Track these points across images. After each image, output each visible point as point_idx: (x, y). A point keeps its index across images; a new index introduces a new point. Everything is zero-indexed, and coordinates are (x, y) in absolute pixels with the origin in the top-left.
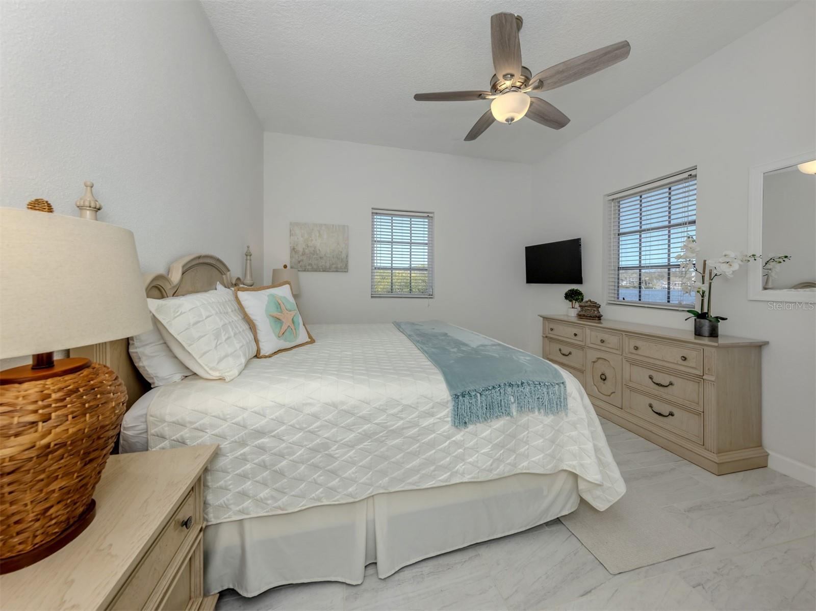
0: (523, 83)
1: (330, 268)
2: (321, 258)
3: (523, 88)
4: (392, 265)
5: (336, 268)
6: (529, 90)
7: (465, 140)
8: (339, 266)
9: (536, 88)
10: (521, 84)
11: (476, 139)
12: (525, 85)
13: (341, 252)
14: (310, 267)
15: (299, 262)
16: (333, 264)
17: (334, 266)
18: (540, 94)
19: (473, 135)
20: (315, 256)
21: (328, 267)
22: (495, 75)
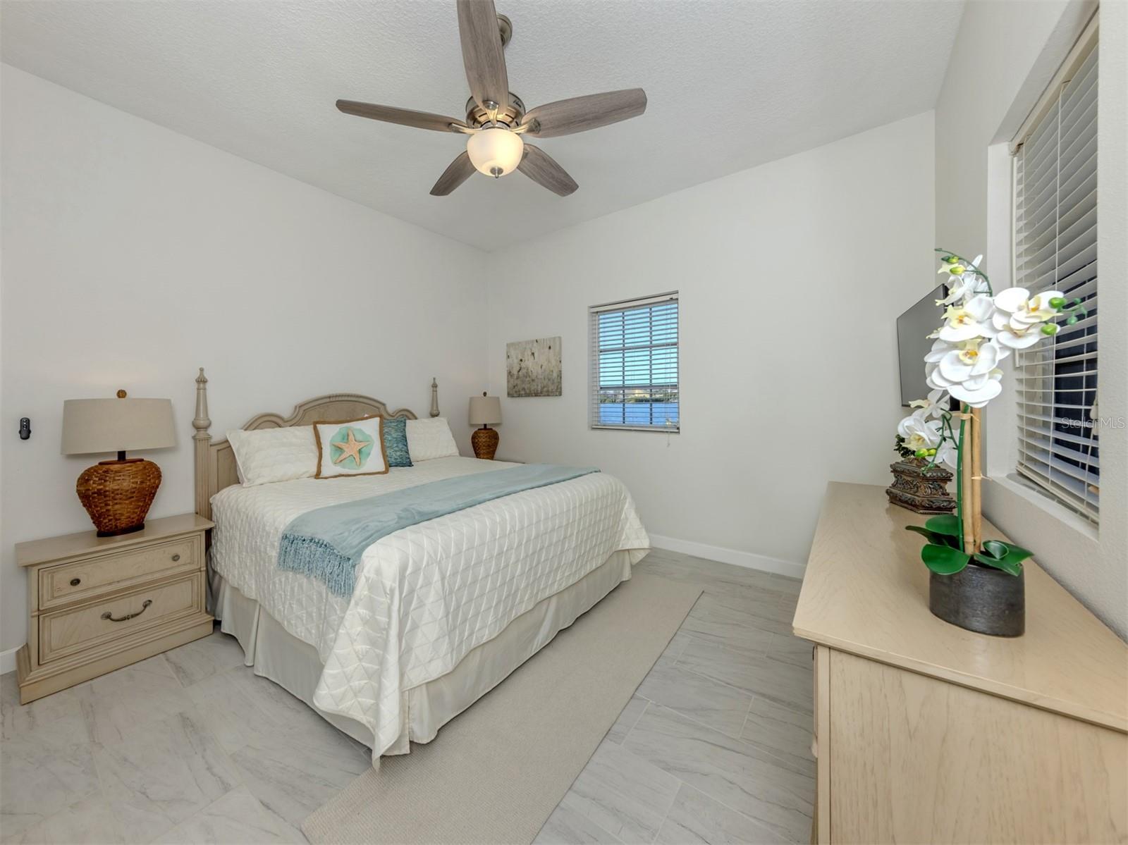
0: (513, 119)
1: (541, 393)
2: (533, 380)
3: (515, 127)
4: (624, 383)
5: (548, 391)
6: (522, 129)
7: (432, 193)
8: (550, 389)
9: (530, 130)
10: (511, 119)
11: (449, 195)
12: (517, 122)
13: (552, 371)
14: (523, 392)
15: (514, 387)
16: (544, 387)
17: (545, 389)
18: (537, 141)
19: (444, 186)
20: (528, 379)
21: (539, 392)
22: (472, 97)
